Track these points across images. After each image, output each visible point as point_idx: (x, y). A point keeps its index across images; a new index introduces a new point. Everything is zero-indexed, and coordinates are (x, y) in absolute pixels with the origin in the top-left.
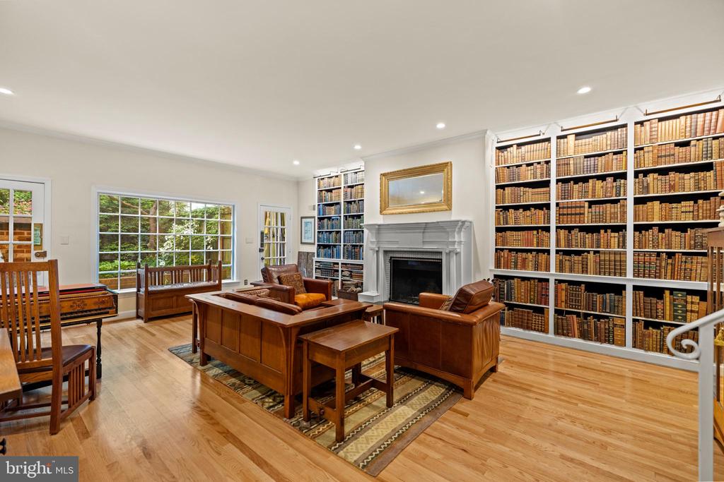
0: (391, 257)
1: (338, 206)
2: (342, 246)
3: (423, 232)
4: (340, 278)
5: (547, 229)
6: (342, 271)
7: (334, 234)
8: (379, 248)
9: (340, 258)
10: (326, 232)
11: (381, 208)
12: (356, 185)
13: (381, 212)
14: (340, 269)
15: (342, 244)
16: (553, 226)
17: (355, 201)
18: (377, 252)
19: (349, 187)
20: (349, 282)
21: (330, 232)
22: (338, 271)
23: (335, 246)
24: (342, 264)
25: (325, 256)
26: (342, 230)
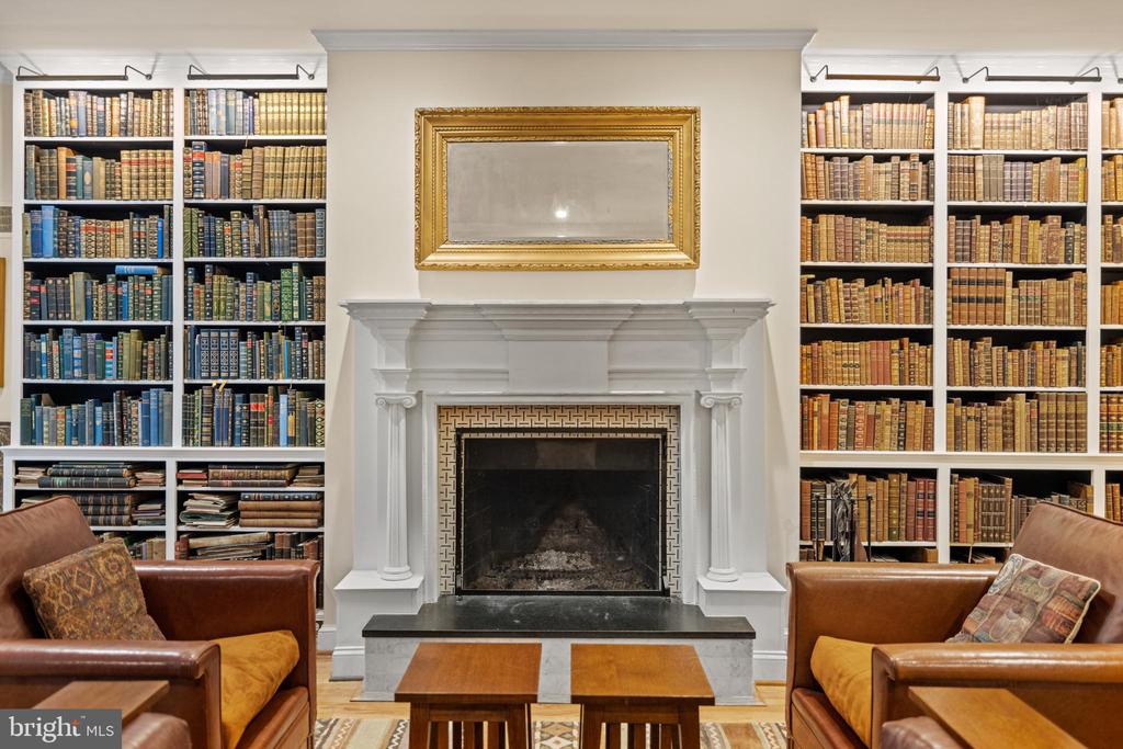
0: (459, 431)
1: (154, 219)
2: (178, 392)
3: (612, 339)
4: (170, 527)
5: (925, 337)
6: (183, 497)
7: (130, 341)
8: (419, 395)
9: (164, 438)
10: (80, 330)
11: (418, 242)
12: (252, 144)
13: (419, 257)
14: (171, 490)
15: (178, 381)
16: (940, 327)
17: (247, 210)
18: (411, 413)
19: (212, 146)
20: (224, 540)
21: (107, 333)
22: (160, 497)
23: (136, 392)
24: (181, 466)
25: (76, 434)
26: (178, 323)
